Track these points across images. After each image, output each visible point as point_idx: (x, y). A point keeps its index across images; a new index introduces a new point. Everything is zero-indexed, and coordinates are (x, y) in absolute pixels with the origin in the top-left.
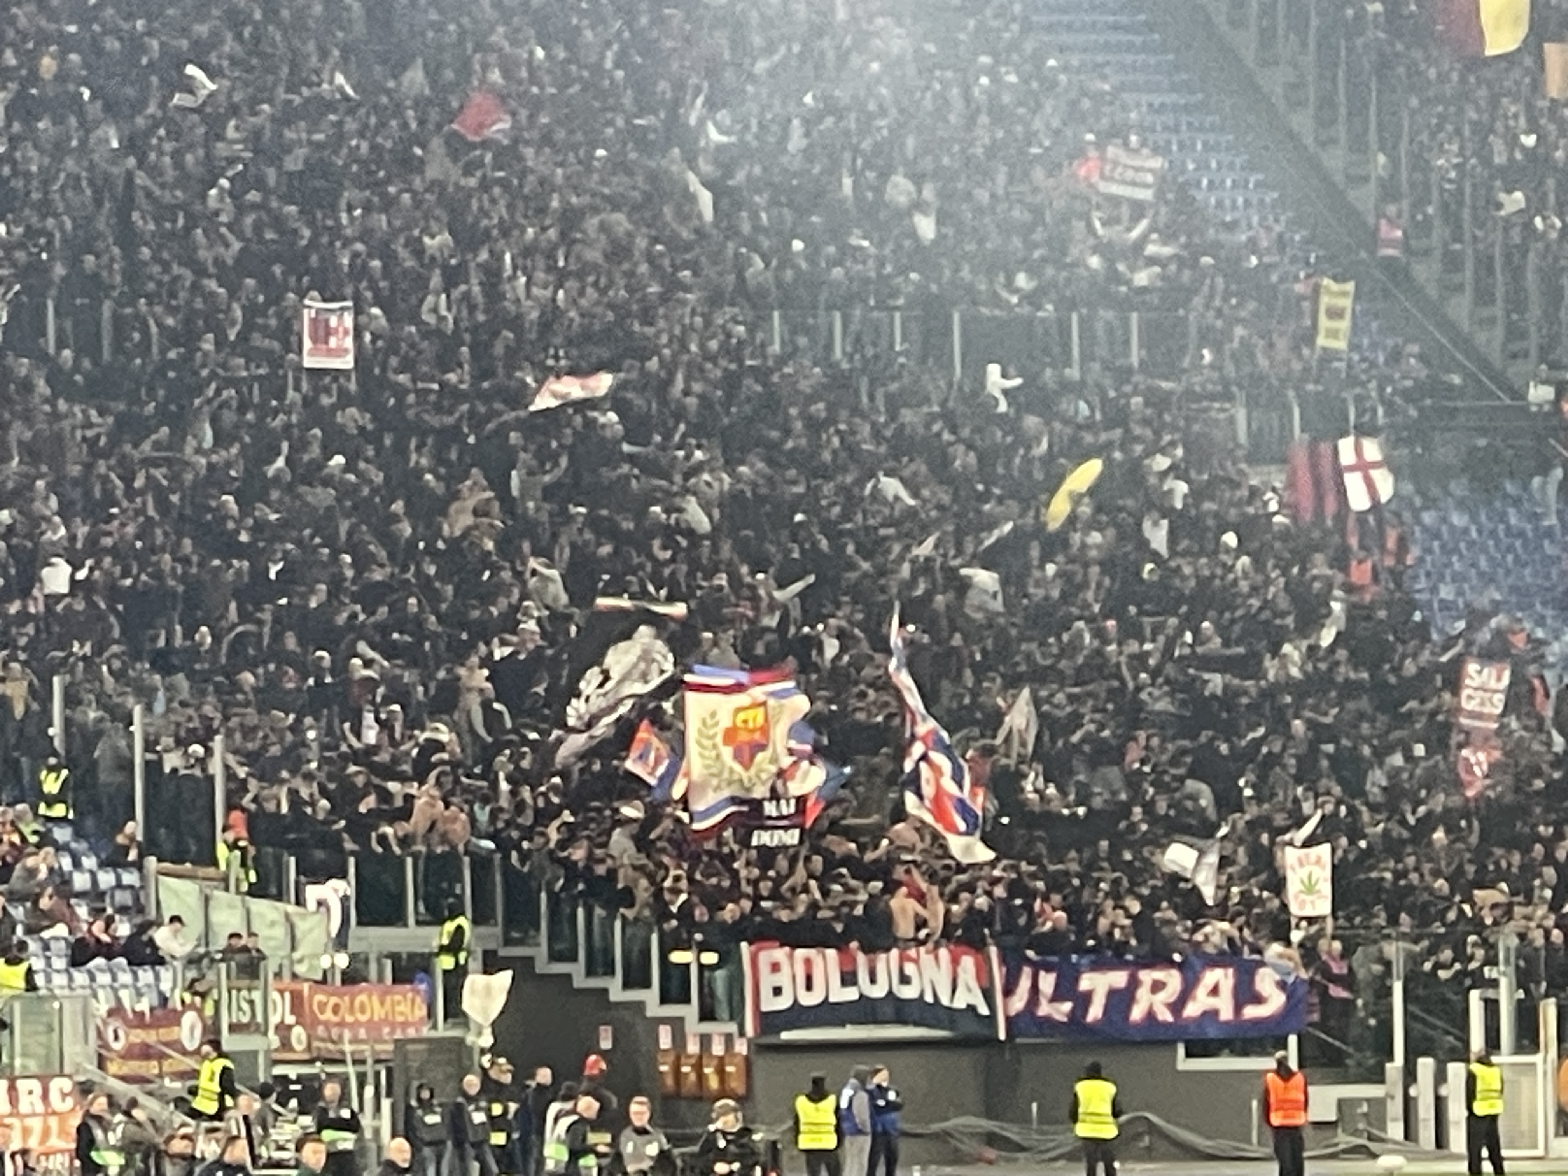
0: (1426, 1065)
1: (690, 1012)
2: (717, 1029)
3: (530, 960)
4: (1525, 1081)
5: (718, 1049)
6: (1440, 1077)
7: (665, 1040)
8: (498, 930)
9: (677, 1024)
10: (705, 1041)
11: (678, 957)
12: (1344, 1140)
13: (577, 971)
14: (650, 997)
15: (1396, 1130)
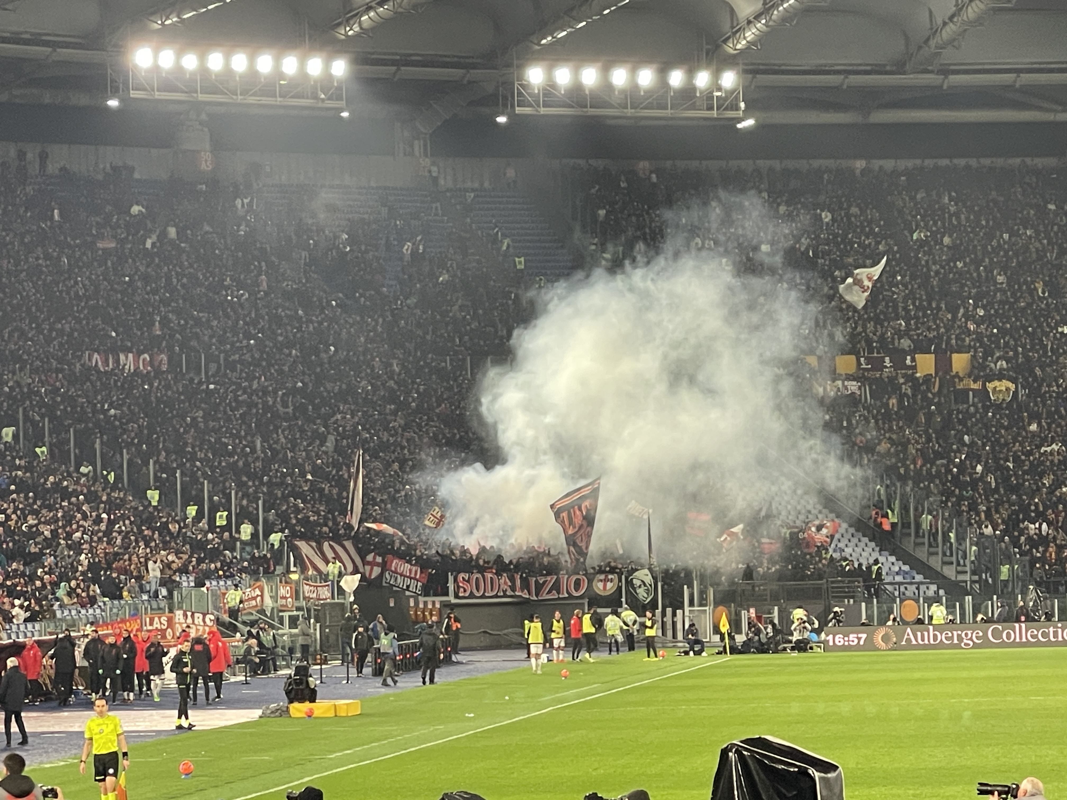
0: (669, 611)
2: (429, 599)
4: (703, 615)
5: (430, 606)
6: (674, 615)
7: (412, 604)
9: (416, 598)
10: (425, 603)
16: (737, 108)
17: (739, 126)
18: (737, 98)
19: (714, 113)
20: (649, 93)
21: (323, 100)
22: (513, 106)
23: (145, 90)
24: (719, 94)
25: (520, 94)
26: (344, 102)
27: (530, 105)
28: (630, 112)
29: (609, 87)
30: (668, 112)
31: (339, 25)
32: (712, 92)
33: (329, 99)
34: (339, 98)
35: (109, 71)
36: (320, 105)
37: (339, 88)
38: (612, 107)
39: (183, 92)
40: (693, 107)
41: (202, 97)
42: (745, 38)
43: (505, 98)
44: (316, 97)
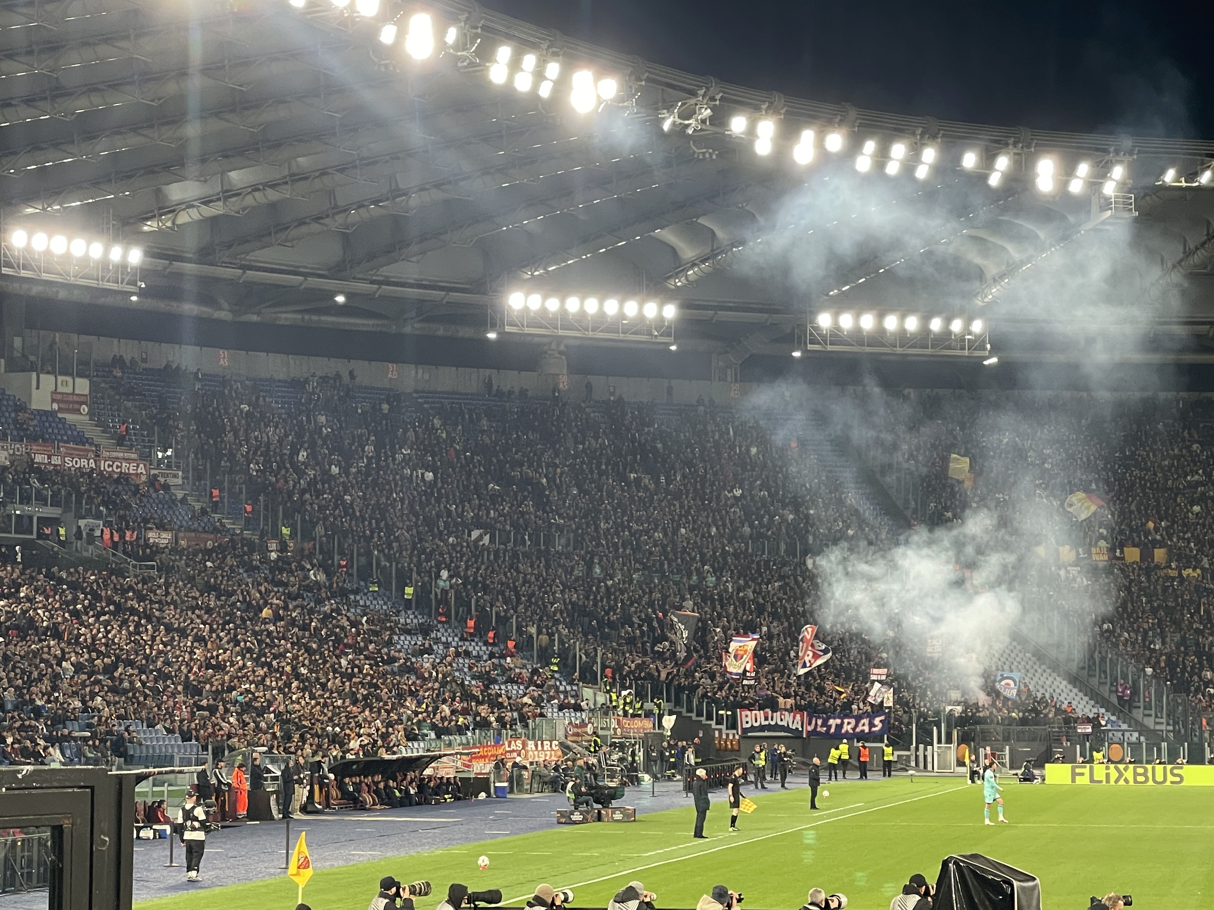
0: (921, 746)
1: (723, 727)
2: (731, 732)
3: (681, 712)
4: (948, 752)
5: (731, 737)
6: (925, 749)
7: (717, 735)
8: (673, 704)
9: (720, 731)
10: (727, 735)
11: (721, 712)
12: (899, 766)
13: (693, 715)
14: (713, 723)
15: (913, 764)
16: (985, 349)
17: (986, 363)
18: (984, 341)
19: (966, 353)
20: (914, 336)
21: (656, 336)
22: (805, 343)
23: (516, 325)
24: (970, 337)
25: (811, 334)
26: (672, 338)
27: (819, 343)
28: (899, 350)
29: (881, 331)
30: (929, 351)
31: (669, 278)
32: (964, 336)
33: (662, 335)
34: (669, 335)
35: (489, 311)
36: (654, 340)
37: (669, 327)
38: (885, 346)
39: (546, 328)
40: (949, 348)
41: (561, 332)
42: (991, 294)
43: (799, 338)
44: (650, 334)
